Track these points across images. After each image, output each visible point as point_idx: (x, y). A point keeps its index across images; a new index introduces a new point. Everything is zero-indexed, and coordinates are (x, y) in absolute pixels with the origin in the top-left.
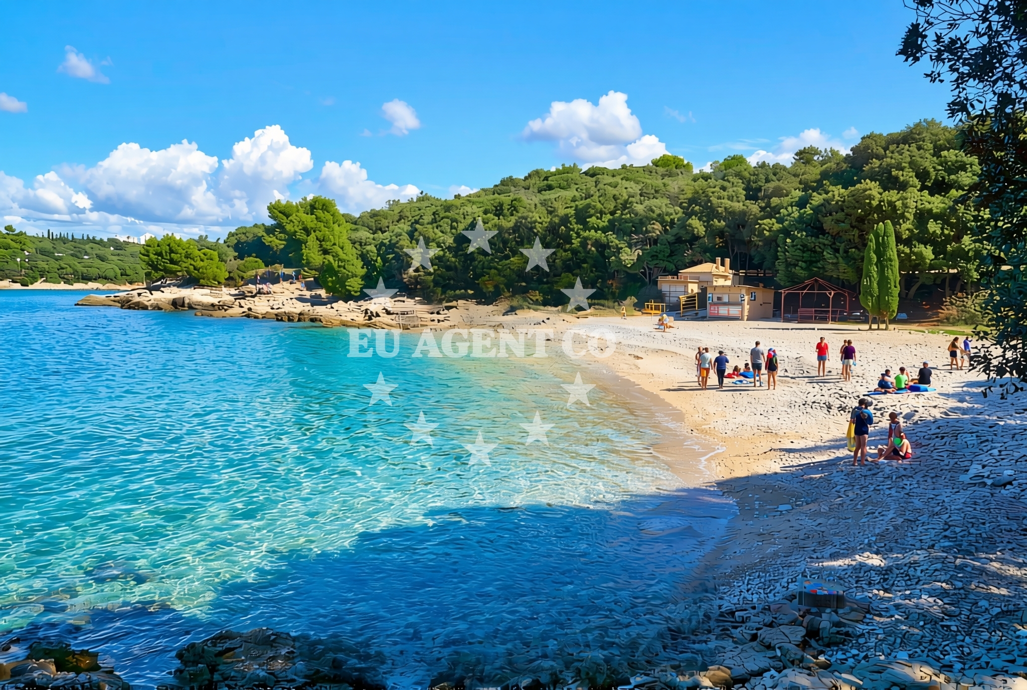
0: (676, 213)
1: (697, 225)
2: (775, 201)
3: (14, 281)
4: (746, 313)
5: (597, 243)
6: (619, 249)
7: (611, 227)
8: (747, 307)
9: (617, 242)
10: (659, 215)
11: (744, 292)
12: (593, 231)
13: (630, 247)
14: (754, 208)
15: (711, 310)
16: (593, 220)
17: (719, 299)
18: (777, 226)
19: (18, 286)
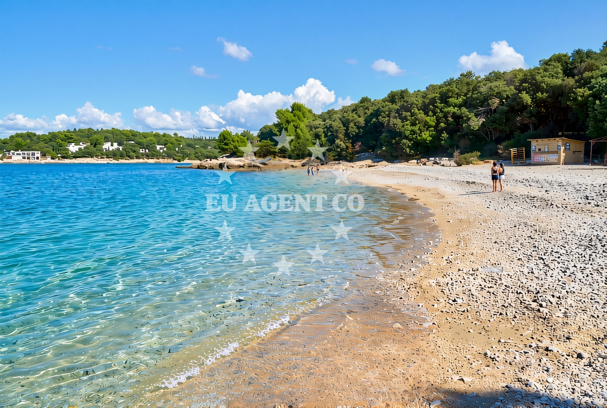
0: (511, 90)
1: (526, 98)
2: (587, 74)
3: (174, 159)
4: (562, 158)
5: (454, 116)
6: (469, 119)
7: (465, 104)
8: (563, 155)
9: (468, 113)
10: (497, 93)
11: (560, 143)
12: (452, 107)
13: (476, 115)
14: (571, 81)
15: (535, 158)
16: (452, 100)
17: (540, 150)
18: (588, 92)
19: (176, 162)
